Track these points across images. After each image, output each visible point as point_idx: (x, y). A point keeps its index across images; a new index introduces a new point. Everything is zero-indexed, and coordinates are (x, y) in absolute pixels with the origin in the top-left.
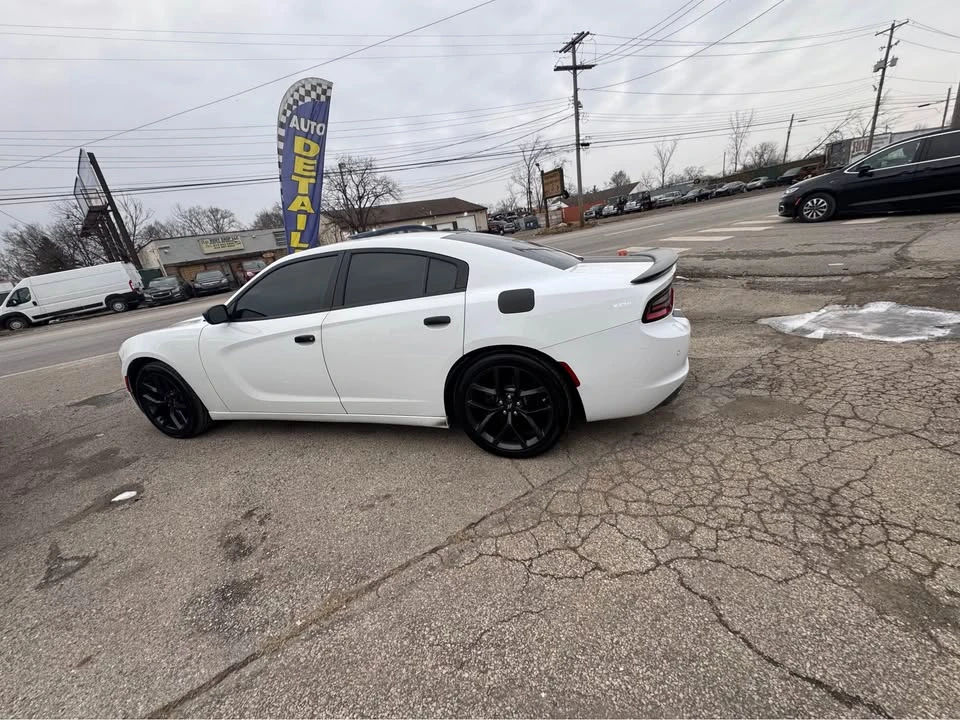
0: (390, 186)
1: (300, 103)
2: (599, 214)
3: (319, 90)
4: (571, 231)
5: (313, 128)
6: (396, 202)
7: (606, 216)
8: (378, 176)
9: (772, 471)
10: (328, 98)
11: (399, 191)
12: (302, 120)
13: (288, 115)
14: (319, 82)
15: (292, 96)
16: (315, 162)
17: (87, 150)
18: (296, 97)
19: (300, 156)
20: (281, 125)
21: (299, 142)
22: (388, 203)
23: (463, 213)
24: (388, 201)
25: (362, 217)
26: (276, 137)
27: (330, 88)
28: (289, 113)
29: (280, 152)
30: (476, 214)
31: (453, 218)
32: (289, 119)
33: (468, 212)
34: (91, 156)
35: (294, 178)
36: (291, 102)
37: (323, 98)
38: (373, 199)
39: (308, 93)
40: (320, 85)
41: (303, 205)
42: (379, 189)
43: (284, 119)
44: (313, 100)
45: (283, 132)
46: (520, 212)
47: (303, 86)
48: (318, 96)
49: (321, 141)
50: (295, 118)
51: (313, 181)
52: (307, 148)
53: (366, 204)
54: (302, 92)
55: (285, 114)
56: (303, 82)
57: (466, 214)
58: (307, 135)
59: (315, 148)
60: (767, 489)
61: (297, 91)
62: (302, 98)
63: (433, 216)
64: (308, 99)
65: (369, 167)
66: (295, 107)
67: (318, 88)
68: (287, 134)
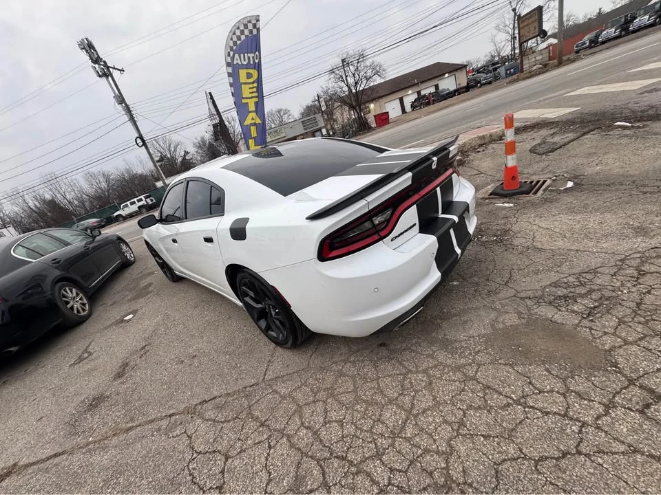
0: (378, 68)
1: (238, 42)
2: (594, 43)
3: (250, 26)
4: (547, 71)
5: (251, 59)
6: (383, 81)
7: (603, 43)
8: (368, 63)
9: (463, 449)
10: (258, 30)
11: (384, 71)
12: (242, 55)
13: (231, 55)
14: (249, 19)
15: (232, 39)
16: (255, 85)
17: (208, 92)
18: (235, 39)
19: (245, 83)
20: (228, 65)
21: (243, 74)
22: (376, 83)
23: (444, 74)
24: (378, 80)
25: (358, 99)
26: (226, 74)
27: (258, 21)
28: (232, 53)
29: (231, 85)
30: (457, 73)
31: (434, 82)
32: (233, 58)
33: (449, 72)
34: (210, 93)
35: (244, 101)
36: (232, 44)
37: (255, 32)
38: (365, 82)
39: (242, 33)
40: (250, 22)
41: (253, 119)
42: (369, 74)
43: (229, 60)
44: (247, 36)
45: (230, 70)
46: (504, 60)
47: (238, 28)
48: (251, 32)
49: (258, 67)
50: (237, 56)
51: (256, 100)
52: (249, 76)
53: (361, 87)
54: (238, 33)
55: (229, 55)
56: (237, 25)
57: (447, 75)
58: (247, 66)
59: (255, 73)
60: (431, 474)
61: (234, 34)
62: (239, 38)
63: (418, 84)
64: (243, 37)
65: (362, 57)
66: (235, 48)
67: (249, 24)
68: (233, 70)
